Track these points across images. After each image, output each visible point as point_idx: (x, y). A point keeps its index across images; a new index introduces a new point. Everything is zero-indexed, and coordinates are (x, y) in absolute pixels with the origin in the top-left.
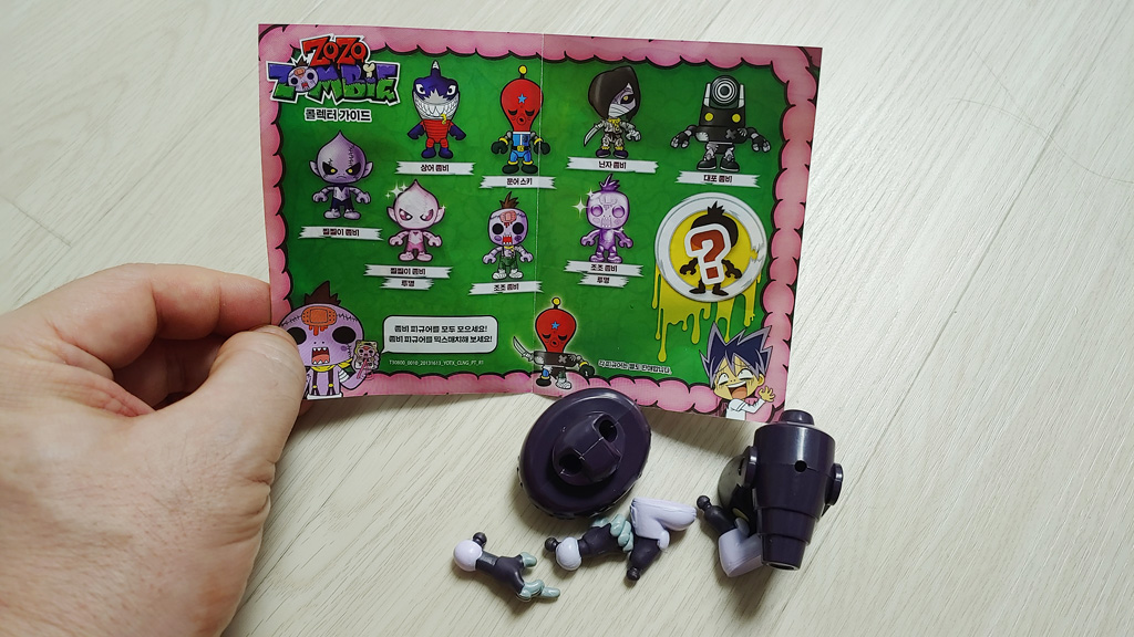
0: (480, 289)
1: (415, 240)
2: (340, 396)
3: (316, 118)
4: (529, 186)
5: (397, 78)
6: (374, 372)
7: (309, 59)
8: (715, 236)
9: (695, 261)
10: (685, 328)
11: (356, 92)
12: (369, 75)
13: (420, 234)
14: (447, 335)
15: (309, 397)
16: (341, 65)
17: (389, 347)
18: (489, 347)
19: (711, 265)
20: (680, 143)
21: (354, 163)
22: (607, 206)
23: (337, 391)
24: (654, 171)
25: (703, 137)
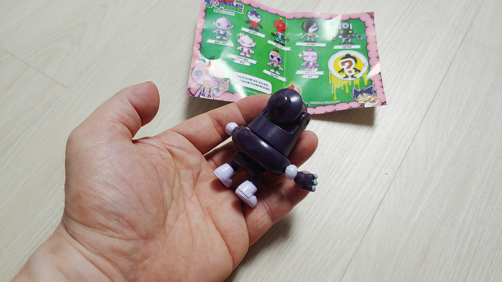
0: (265, 71)
1: (246, 50)
2: (212, 99)
4: (282, 48)
5: (243, 9)
6: (227, 92)
8: (349, 61)
9: (343, 69)
10: (342, 89)
11: (230, 8)
12: (235, 6)
13: (247, 48)
14: (255, 83)
15: (201, 96)
16: (227, 2)
19: (349, 70)
21: (227, 25)
22: (310, 55)
23: (212, 96)
24: (325, 46)
25: (340, 37)
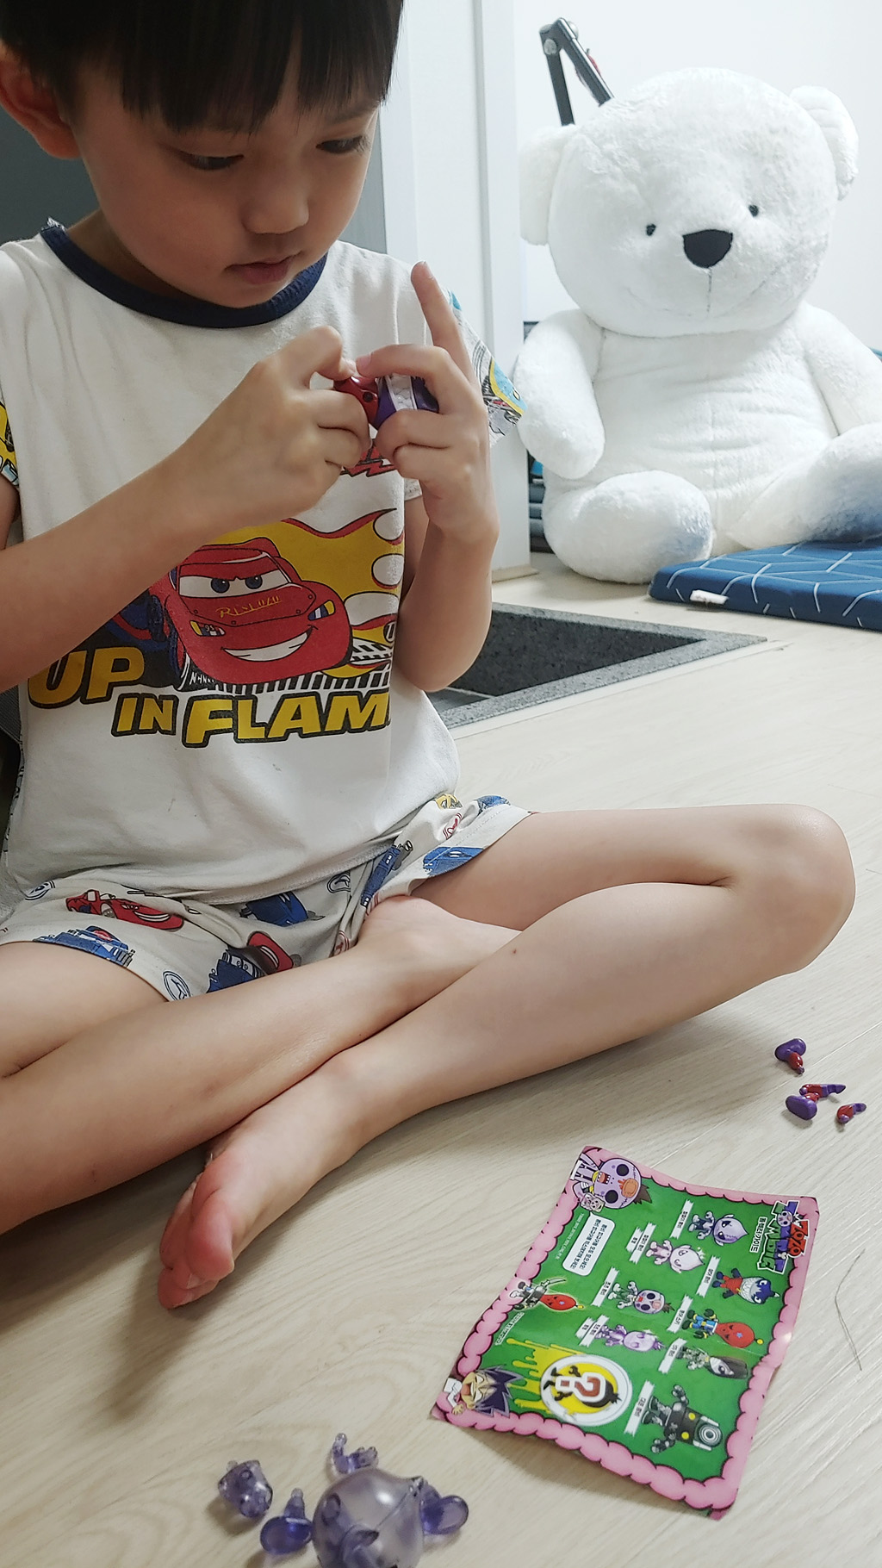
0: (613, 1275)
1: (663, 1253)
3: (759, 1223)
4: (674, 1321)
5: (774, 1271)
7: (797, 1223)
8: (595, 1392)
9: (579, 1376)
10: (528, 1358)
11: (771, 1246)
12: (779, 1255)
14: (588, 1248)
16: (789, 1241)
17: (593, 1218)
18: (567, 1265)
19: (572, 1384)
20: (677, 1391)
21: (726, 1237)
24: (660, 1369)
25: (678, 1407)
